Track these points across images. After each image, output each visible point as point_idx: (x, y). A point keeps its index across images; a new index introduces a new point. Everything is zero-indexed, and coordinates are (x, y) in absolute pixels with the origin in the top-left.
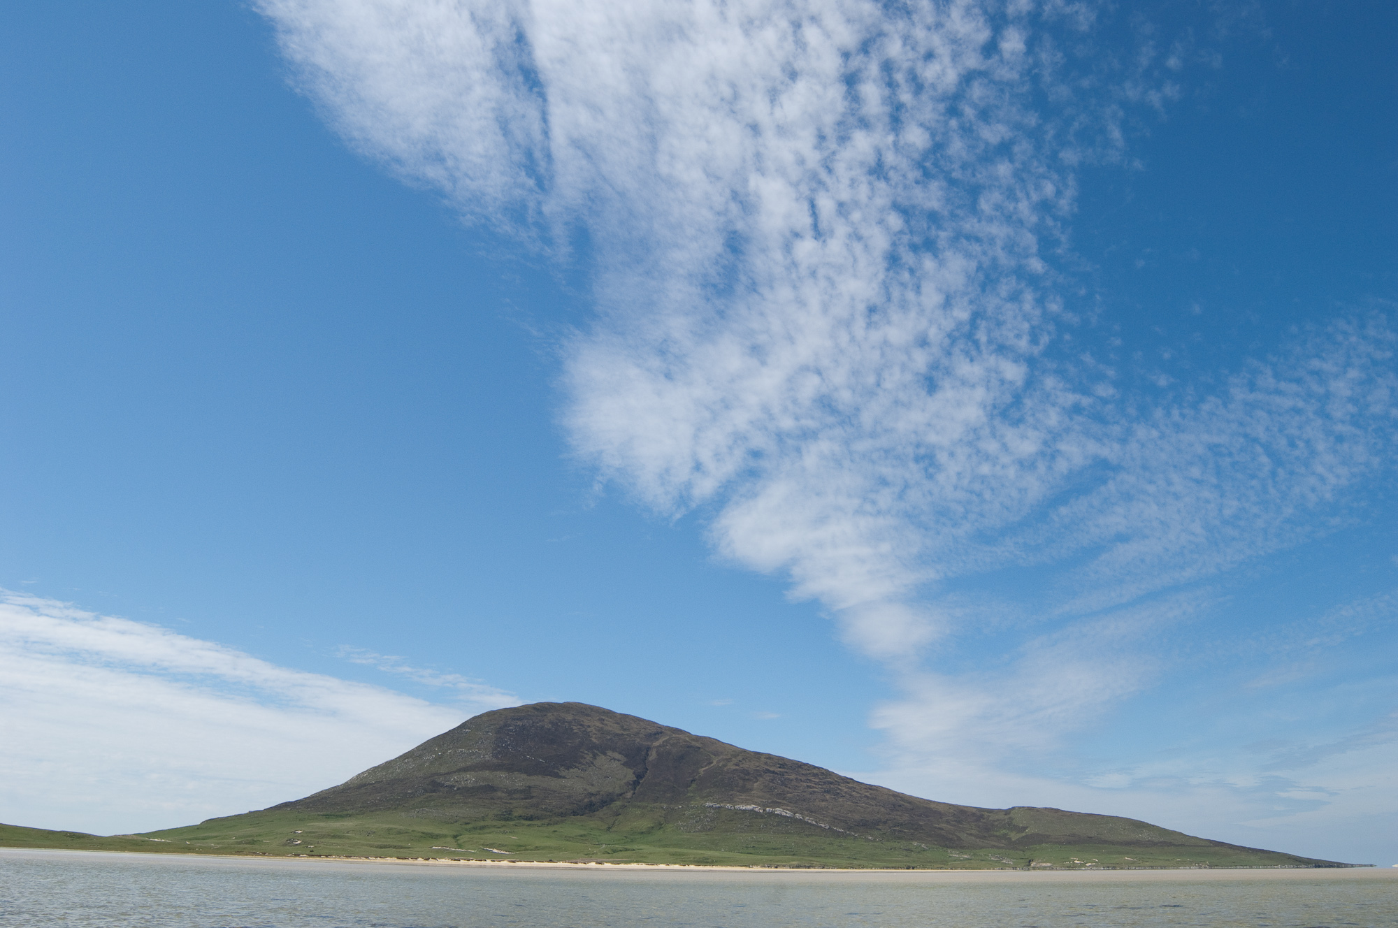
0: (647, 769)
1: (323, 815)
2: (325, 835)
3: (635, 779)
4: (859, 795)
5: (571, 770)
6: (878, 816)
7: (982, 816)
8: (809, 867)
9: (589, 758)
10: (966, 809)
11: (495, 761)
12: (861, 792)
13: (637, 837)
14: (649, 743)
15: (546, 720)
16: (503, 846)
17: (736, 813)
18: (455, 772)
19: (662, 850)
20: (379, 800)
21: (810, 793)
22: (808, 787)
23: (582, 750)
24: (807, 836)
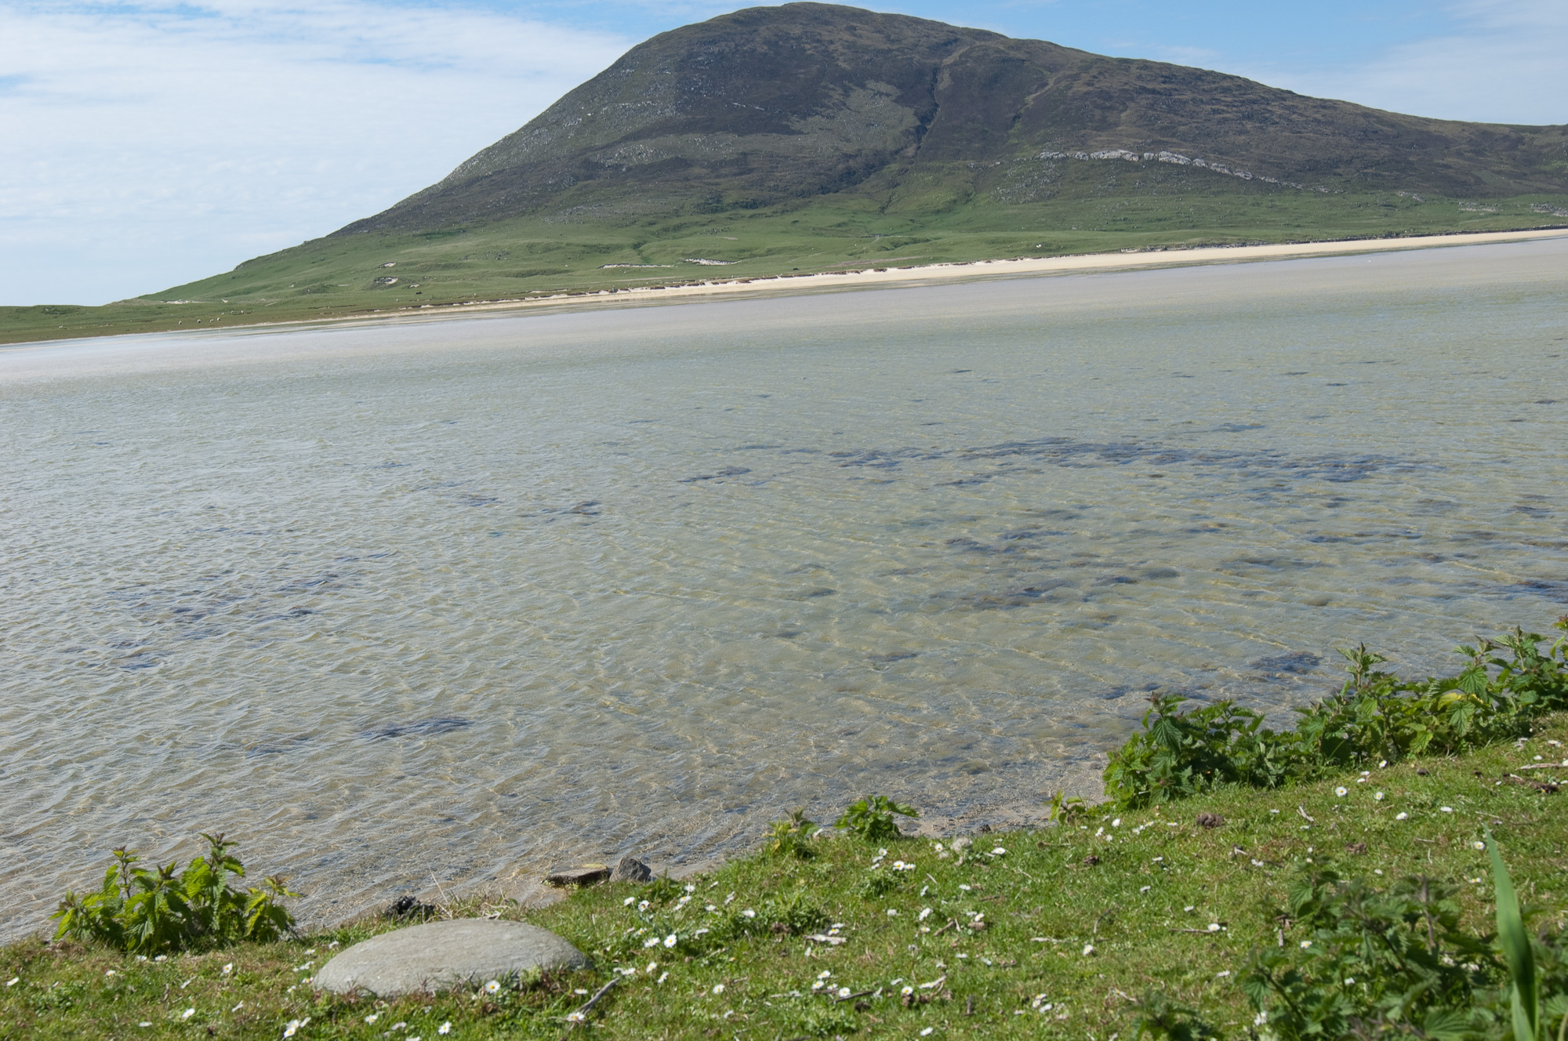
0: (937, 105)
1: (421, 235)
2: (432, 265)
3: (918, 123)
4: (1304, 119)
5: (810, 119)
6: (1338, 152)
7: (1520, 140)
8: (1220, 245)
9: (837, 96)
10: (1491, 129)
11: (682, 117)
12: (1307, 114)
13: (930, 218)
14: (937, 61)
15: (757, 39)
16: (715, 253)
17: (1092, 166)
18: (619, 142)
20: (506, 201)
21: (1219, 122)
22: (1215, 112)
23: (823, 84)
24: (1216, 194)
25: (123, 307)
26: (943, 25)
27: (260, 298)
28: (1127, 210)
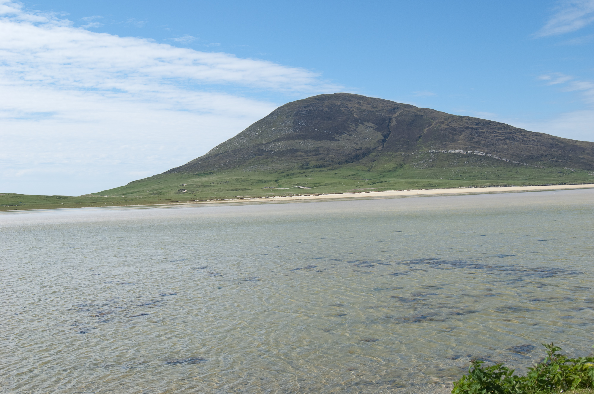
0: (390, 132)
1: (196, 174)
2: (200, 185)
3: (383, 138)
4: (529, 140)
5: (343, 136)
6: (542, 152)
8: (497, 186)
9: (353, 128)
11: (295, 133)
12: (530, 138)
13: (387, 173)
14: (390, 115)
15: (324, 106)
16: (306, 184)
17: (448, 155)
18: (272, 142)
19: (402, 180)
20: (228, 163)
21: (497, 140)
22: (495, 136)
23: (348, 123)
24: (495, 167)
25: (85, 197)
26: (393, 102)
27: (136, 196)
28: (462, 172)
